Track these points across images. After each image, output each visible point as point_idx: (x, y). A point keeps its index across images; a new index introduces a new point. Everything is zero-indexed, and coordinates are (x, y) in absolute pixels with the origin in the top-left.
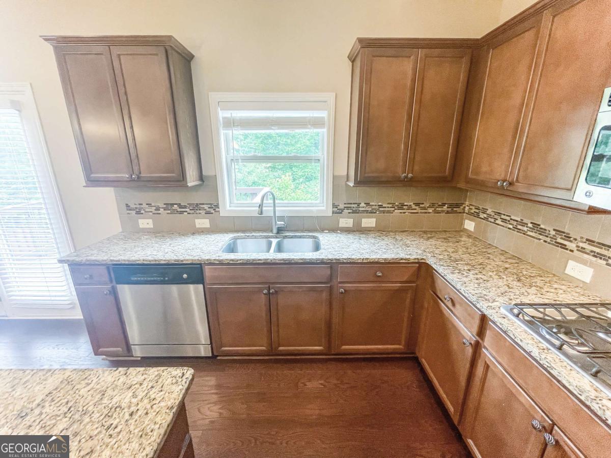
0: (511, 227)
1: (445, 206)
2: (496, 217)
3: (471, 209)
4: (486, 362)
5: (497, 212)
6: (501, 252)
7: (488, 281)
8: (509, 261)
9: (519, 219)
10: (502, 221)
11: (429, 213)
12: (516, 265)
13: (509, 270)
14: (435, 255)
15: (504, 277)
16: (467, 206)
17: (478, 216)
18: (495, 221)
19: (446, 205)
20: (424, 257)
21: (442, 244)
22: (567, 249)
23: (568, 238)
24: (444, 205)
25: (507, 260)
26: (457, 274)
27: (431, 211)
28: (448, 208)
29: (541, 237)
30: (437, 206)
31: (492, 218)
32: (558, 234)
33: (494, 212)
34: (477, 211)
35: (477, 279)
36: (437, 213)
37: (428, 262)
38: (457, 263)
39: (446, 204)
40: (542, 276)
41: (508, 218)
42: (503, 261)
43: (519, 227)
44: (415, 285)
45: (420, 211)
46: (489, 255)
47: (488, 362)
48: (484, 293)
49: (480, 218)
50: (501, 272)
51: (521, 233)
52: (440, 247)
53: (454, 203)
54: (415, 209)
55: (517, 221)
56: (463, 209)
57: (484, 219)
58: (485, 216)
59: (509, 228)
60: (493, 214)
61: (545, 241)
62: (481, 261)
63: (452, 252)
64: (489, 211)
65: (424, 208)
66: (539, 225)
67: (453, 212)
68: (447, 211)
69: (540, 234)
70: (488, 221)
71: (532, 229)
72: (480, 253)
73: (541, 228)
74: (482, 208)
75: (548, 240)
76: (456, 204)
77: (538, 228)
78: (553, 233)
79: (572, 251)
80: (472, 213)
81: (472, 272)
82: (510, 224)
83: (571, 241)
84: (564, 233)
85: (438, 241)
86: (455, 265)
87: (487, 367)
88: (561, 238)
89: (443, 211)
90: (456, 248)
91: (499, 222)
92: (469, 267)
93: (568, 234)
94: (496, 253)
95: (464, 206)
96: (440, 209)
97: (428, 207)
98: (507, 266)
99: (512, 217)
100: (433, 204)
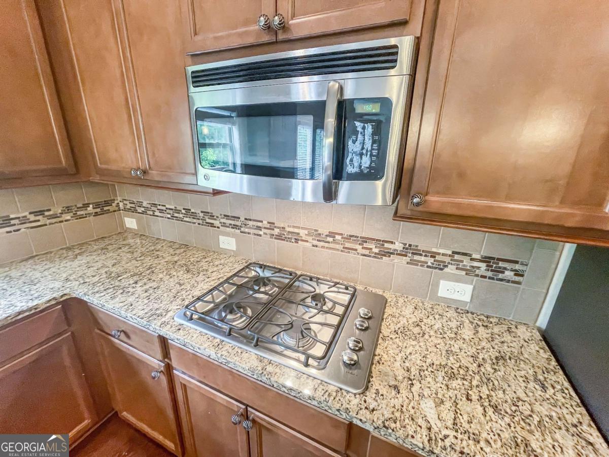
0: (169, 216)
1: (89, 207)
2: (153, 208)
3: (126, 205)
4: (181, 382)
5: (152, 204)
6: (169, 244)
7: (158, 287)
8: (178, 252)
9: (173, 207)
10: (160, 212)
11: (66, 221)
12: (184, 254)
13: (179, 263)
14: (87, 280)
15: (175, 273)
16: (120, 201)
17: (135, 211)
18: (154, 213)
19: (91, 206)
20: (67, 291)
21: (97, 259)
22: (215, 227)
23: (212, 217)
24: (86, 206)
25: (175, 252)
26: (120, 296)
27: (69, 218)
28: (94, 208)
29: (195, 221)
30: (76, 209)
31: (150, 210)
32: (206, 215)
33: (150, 204)
34: (133, 205)
35: (146, 292)
36: (80, 218)
37: (74, 296)
38: (119, 279)
39: (89, 204)
40: (206, 258)
41: (164, 208)
42: (172, 255)
43: (176, 215)
44: (70, 333)
45: (48, 222)
46: (158, 253)
47: (183, 382)
48: (156, 306)
49: (139, 213)
50: (171, 269)
51: (179, 220)
52: (95, 264)
53: (102, 202)
54: (39, 221)
55: (172, 209)
56: (117, 206)
57: (143, 213)
58: (143, 209)
59: (168, 218)
60: (149, 206)
61: (199, 224)
62: (150, 264)
63: (113, 265)
64: (145, 204)
65: (55, 216)
66: (190, 210)
67: (103, 212)
68: (96, 213)
69: (194, 218)
70: (148, 214)
71: (186, 215)
72: (148, 253)
73: (192, 213)
74: (137, 202)
75: (201, 222)
76: (105, 201)
77: (189, 212)
78: (201, 215)
79: (218, 228)
80: (129, 209)
81: (140, 284)
82: (168, 213)
83: (215, 219)
84: (208, 213)
85: (91, 255)
86: (117, 283)
87: (184, 387)
88: (209, 218)
89: (89, 214)
90: (119, 258)
91: (157, 213)
92: (136, 278)
93: (212, 213)
94: (164, 248)
95: (116, 202)
96: (82, 213)
97: (62, 213)
98: (176, 258)
99: (168, 206)
100: (68, 207)
